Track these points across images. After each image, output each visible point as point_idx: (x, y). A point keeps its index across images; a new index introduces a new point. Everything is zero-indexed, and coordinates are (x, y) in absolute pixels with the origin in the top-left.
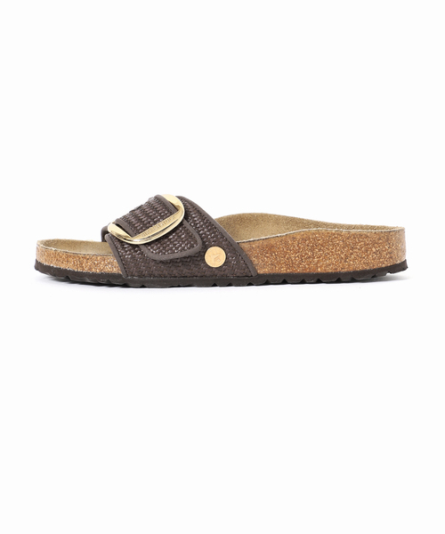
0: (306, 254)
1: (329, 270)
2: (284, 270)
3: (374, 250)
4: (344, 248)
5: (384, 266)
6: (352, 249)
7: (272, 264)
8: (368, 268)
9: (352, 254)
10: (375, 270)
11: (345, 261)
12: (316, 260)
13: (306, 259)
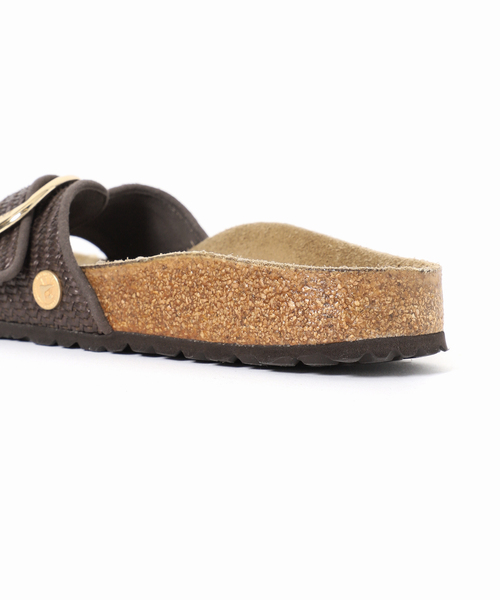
0: (182, 301)
1: (218, 337)
2: (150, 329)
3: (292, 305)
4: (240, 295)
5: (313, 341)
6: (254, 299)
7: (132, 315)
8: (282, 343)
9: (252, 309)
10: (294, 348)
11: (242, 324)
12: (197, 314)
13: (182, 309)
